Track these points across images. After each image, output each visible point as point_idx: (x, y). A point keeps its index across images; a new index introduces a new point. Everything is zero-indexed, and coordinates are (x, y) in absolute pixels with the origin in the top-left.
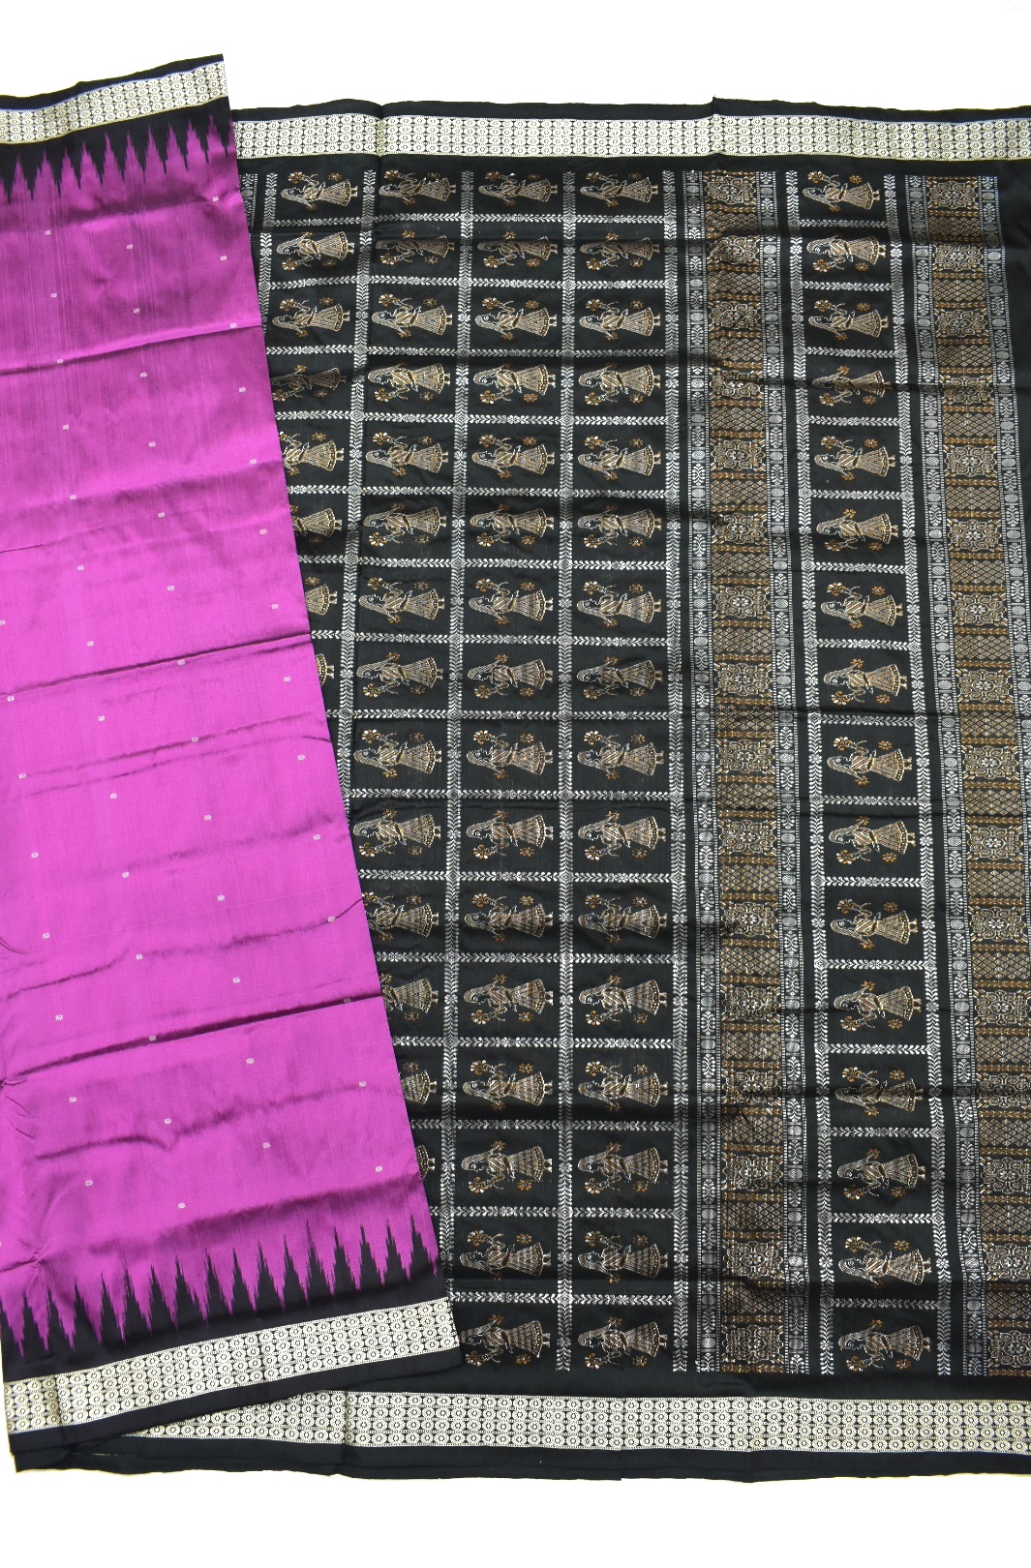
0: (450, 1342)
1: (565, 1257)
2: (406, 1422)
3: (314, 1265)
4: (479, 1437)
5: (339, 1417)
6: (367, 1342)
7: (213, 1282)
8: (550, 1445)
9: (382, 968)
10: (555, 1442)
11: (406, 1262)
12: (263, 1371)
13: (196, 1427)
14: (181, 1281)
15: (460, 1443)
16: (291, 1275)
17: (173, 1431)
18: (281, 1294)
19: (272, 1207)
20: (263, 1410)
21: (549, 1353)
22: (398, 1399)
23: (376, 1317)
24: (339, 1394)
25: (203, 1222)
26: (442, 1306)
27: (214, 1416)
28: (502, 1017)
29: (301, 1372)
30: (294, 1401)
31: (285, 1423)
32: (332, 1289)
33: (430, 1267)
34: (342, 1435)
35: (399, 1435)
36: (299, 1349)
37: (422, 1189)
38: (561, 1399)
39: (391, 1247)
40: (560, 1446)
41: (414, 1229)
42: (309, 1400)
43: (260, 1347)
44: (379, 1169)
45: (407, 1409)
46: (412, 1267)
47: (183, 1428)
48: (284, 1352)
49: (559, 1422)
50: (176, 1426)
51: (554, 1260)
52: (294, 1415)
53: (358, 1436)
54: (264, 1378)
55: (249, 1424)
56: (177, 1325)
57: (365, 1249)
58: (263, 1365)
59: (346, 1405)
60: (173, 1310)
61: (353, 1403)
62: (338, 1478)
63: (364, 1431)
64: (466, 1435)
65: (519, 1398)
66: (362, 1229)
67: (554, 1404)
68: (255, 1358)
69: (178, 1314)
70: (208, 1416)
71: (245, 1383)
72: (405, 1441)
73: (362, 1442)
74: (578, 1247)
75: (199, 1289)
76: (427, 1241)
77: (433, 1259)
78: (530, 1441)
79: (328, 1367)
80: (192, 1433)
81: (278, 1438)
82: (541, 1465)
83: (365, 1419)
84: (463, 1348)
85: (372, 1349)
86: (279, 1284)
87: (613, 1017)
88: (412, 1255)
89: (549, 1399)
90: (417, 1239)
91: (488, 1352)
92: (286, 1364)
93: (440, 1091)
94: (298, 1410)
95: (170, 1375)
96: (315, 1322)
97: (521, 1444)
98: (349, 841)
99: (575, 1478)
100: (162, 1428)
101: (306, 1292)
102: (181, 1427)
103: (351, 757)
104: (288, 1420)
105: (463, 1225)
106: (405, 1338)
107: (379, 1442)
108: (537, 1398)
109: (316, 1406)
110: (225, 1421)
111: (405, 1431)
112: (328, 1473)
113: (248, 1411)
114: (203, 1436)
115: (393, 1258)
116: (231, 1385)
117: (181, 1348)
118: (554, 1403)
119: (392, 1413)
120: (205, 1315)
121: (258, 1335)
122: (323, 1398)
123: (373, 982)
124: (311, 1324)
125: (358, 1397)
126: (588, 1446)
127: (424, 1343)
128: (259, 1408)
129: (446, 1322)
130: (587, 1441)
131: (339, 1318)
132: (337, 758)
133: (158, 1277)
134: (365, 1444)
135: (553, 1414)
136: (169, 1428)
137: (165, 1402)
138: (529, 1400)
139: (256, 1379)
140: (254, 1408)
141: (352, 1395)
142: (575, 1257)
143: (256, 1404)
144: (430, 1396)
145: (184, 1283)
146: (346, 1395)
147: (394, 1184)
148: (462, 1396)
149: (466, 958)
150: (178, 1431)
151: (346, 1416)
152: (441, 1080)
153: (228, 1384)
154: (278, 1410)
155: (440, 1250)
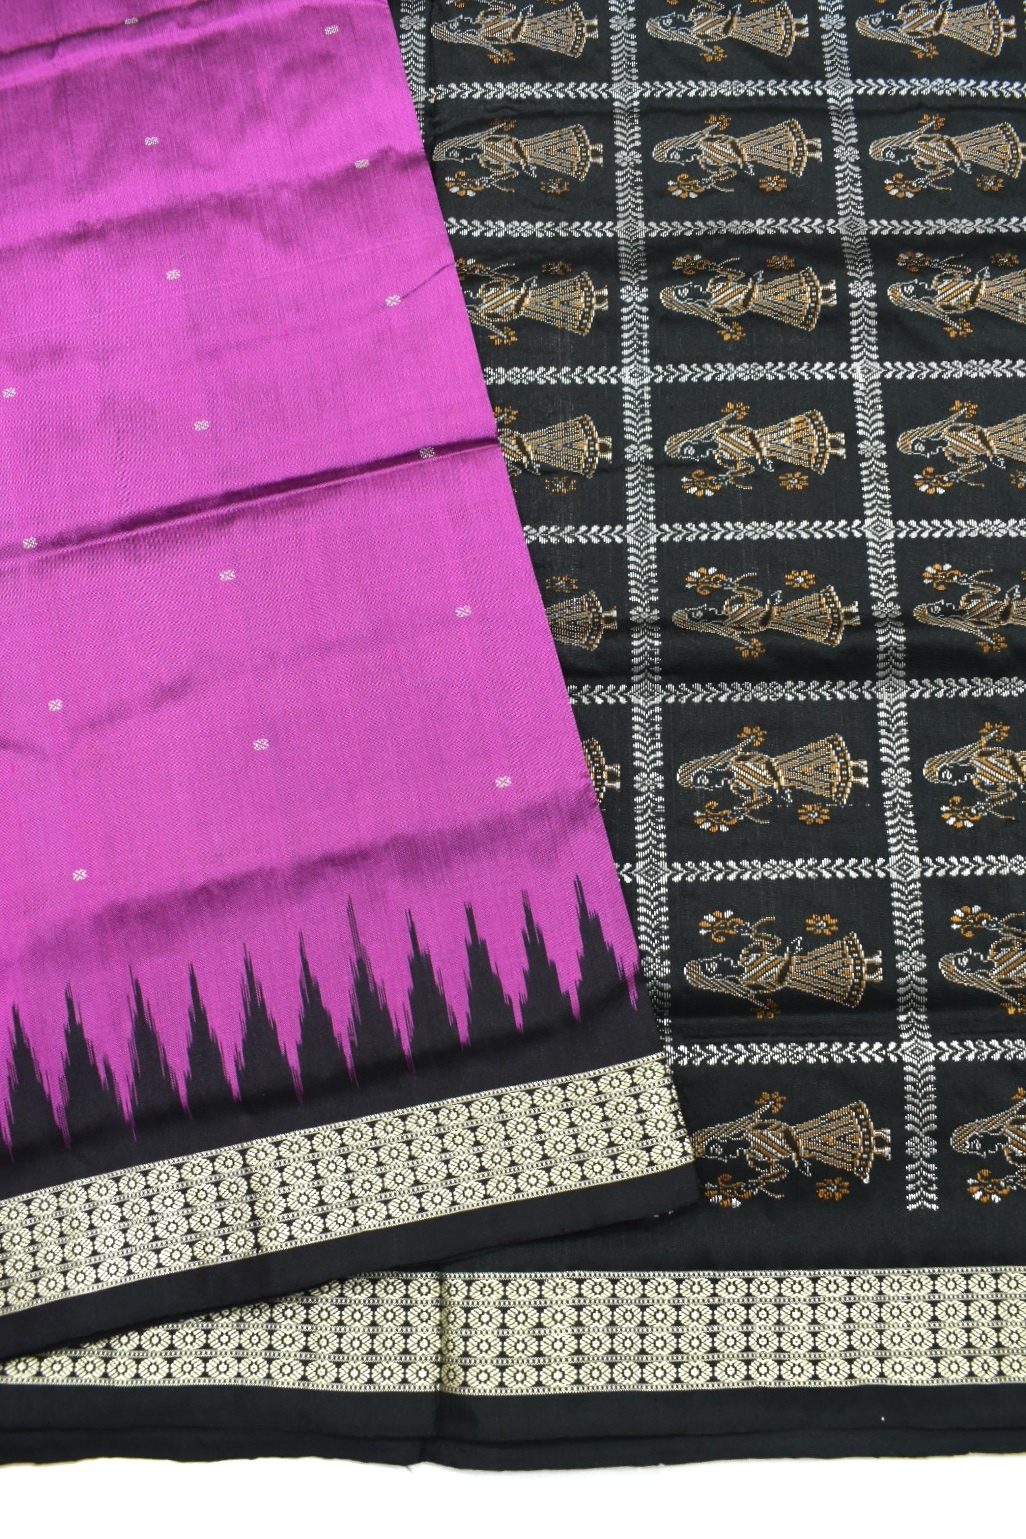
0: (672, 1152)
1: (911, 963)
2: (578, 1337)
3: (366, 992)
4: (742, 1368)
5: (425, 1331)
6: (486, 1159)
7: (145, 1037)
8: (904, 1379)
9: (499, 396)
10: (911, 1372)
11: (569, 977)
12: (255, 1231)
13: (107, 1360)
14: (75, 1037)
15: (701, 1383)
16: (315, 1018)
17: (57, 1370)
18: (293, 1060)
19: (272, 871)
20: (256, 1322)
21: (891, 1172)
22: (561, 1287)
23: (505, 1101)
24: (425, 1279)
25: (123, 908)
26: (652, 1074)
27: (148, 1334)
28: (745, 481)
29: (339, 1231)
30: (326, 1298)
31: (306, 1349)
32: (406, 1045)
33: (622, 987)
34: (435, 1372)
35: (565, 1367)
36: (333, 1180)
37: (598, 821)
38: (922, 1275)
39: (535, 946)
40: (924, 1379)
41: (583, 906)
42: (358, 1294)
43: (248, 1178)
44: (503, 782)
45: (579, 1308)
46: (582, 987)
47: (79, 1364)
48: (302, 1186)
49: (921, 1326)
50: (64, 1358)
51: (891, 972)
52: (326, 1328)
53: (472, 1372)
54: (257, 1246)
55: (224, 1352)
56: (66, 1133)
57: (478, 953)
58: (254, 1217)
59: (441, 1305)
60: (58, 1099)
61: (458, 1298)
62: (427, 1473)
63: (484, 1363)
64: (713, 1364)
65: (829, 1275)
66: (470, 913)
67: (907, 1285)
68: (237, 1203)
69: (70, 1109)
70: (134, 1336)
71: (215, 1258)
72: (578, 1382)
73: (482, 1384)
74: (939, 941)
75: (115, 1054)
76: (614, 933)
77: (629, 971)
78: (856, 1371)
79: (401, 1218)
80: (99, 1373)
81: (288, 1381)
82: (883, 1426)
83: (486, 1333)
84: (701, 1169)
85: (499, 1172)
86: (289, 1039)
87: (968, 477)
88: (582, 962)
89: (895, 1274)
90: (590, 929)
91: (757, 1175)
92: (306, 1213)
93: (627, 626)
94: (335, 1318)
95: (51, 1244)
96: (370, 1118)
97: (838, 1381)
98: (426, 172)
99: (962, 1450)
100: (33, 1363)
101: (347, 1051)
102: (75, 1360)
103: (426, 31)
104: (312, 1340)
105: (686, 901)
106: (572, 1147)
107: (521, 1383)
108: (870, 1275)
109: (374, 1308)
110: (171, 1347)
111: (578, 1358)
112: (406, 1460)
113: (224, 1323)
114: (123, 1380)
115: (541, 971)
116: (183, 1265)
117: (76, 1185)
118: (907, 1282)
119: (546, 1317)
120: (127, 1108)
121: (243, 1152)
122: (390, 1290)
123: (482, 418)
124: (361, 1123)
125: (469, 1283)
126: (988, 1378)
127: (614, 1158)
128: (247, 1317)
129: (662, 1107)
130: (986, 1369)
131: (422, 1109)
132: (400, 31)
133: (27, 1030)
134: (488, 1389)
135: (907, 1309)
136: (47, 1362)
137: (39, 1302)
138: (850, 1279)
139: (239, 1248)
140: (235, 1317)
141: (456, 1279)
142: (932, 961)
143: (241, 1304)
144: (631, 1278)
145: (83, 1042)
146: (441, 1281)
147: (537, 812)
148: (702, 1277)
149: (661, 374)
150: (68, 1370)
151: (442, 1330)
152: (625, 605)
153: (177, 1261)
154: (289, 1318)
155: (643, 954)
